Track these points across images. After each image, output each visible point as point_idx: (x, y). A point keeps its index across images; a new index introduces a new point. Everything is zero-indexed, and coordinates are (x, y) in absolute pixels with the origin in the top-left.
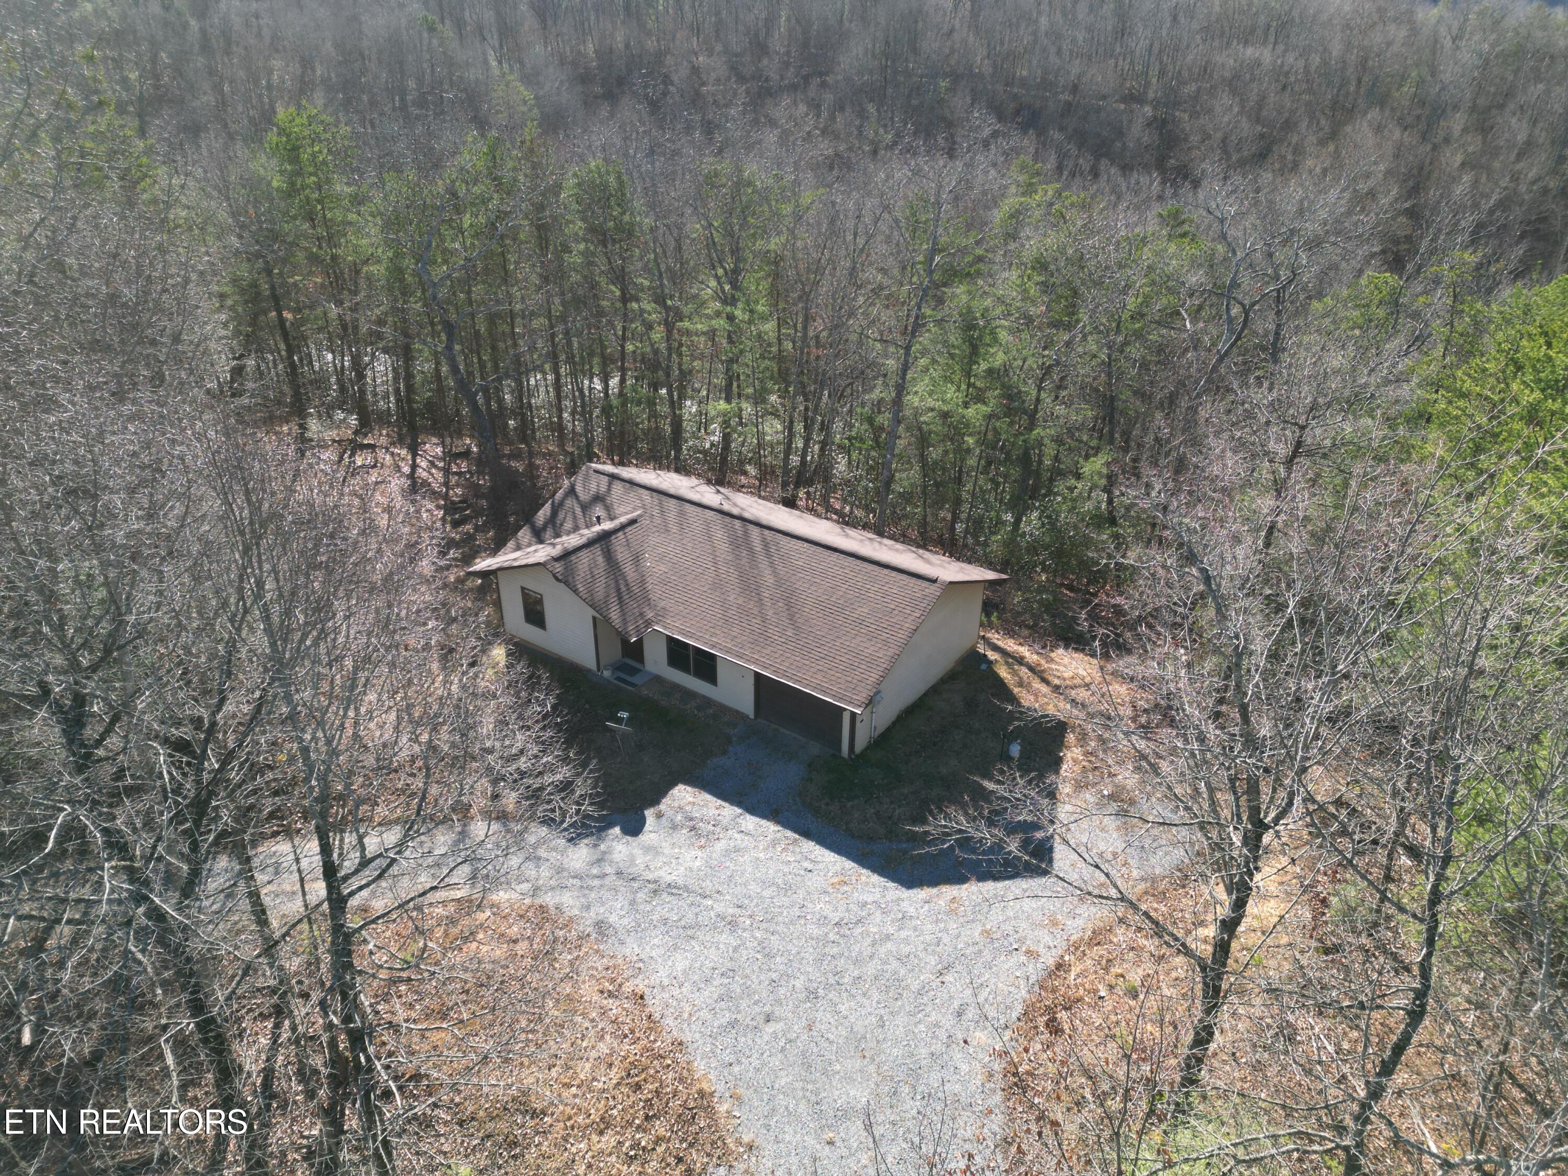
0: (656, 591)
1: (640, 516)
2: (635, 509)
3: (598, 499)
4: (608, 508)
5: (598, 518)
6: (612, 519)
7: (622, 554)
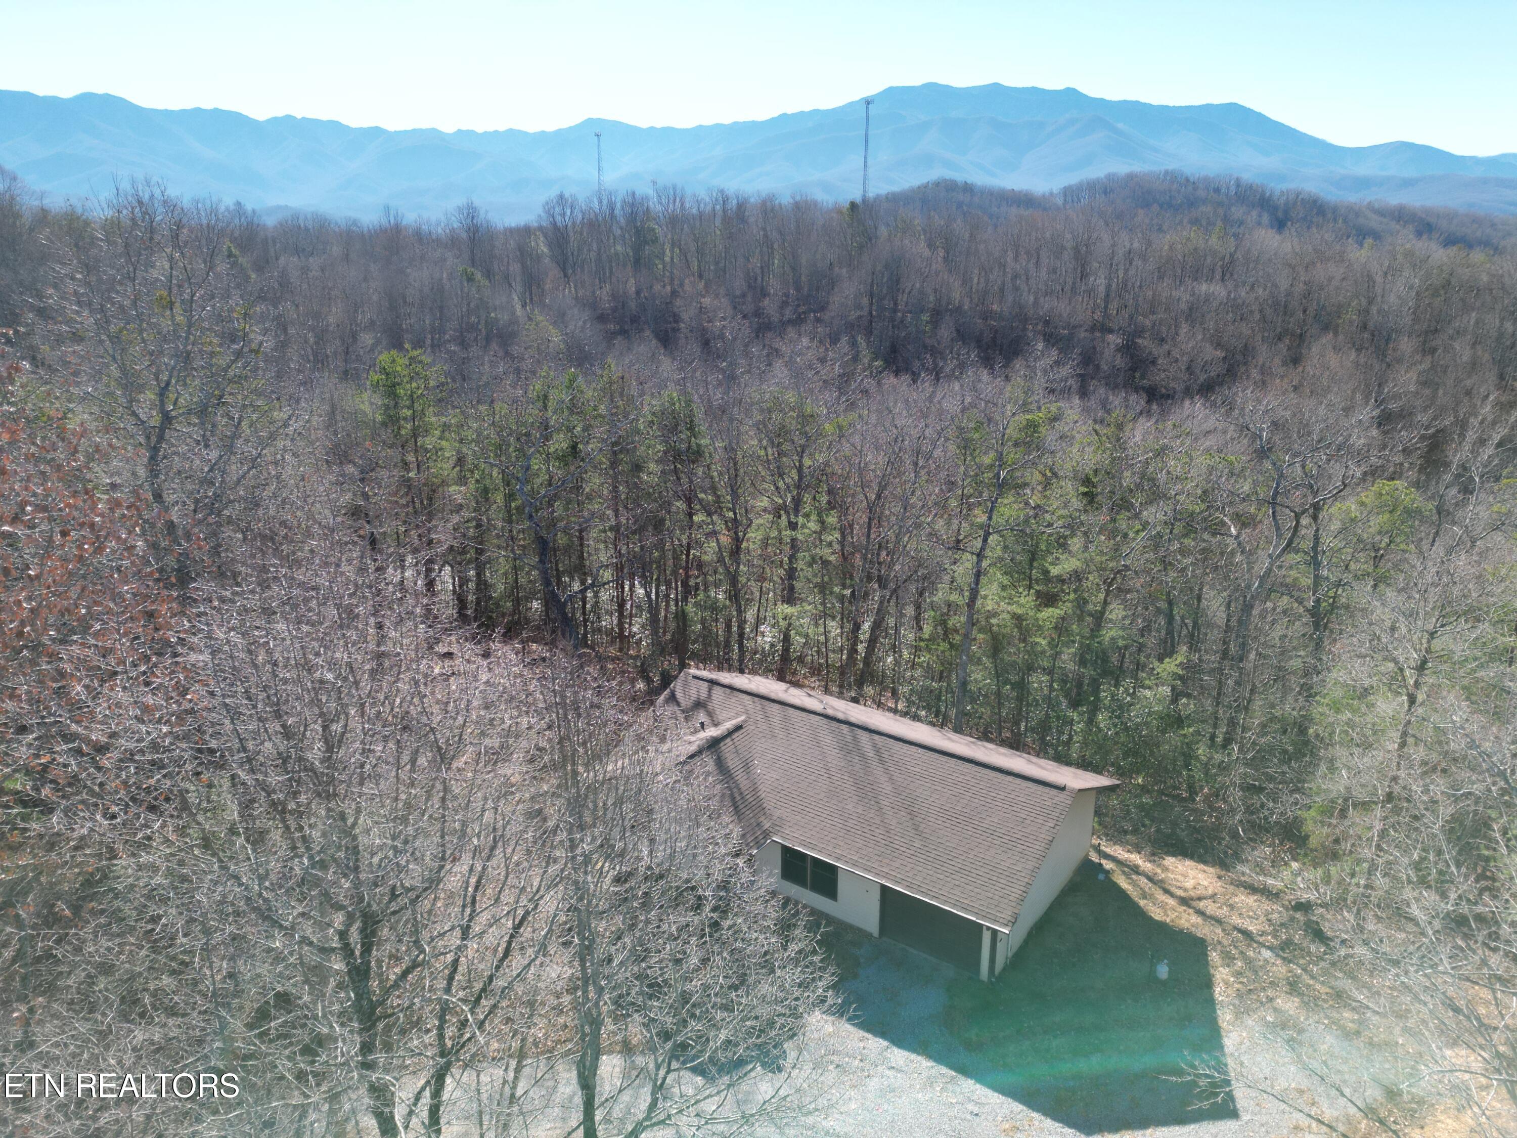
0: (769, 800)
1: (745, 721)
2: (738, 715)
3: (699, 705)
4: (710, 714)
5: (702, 724)
6: (716, 725)
7: (732, 762)
